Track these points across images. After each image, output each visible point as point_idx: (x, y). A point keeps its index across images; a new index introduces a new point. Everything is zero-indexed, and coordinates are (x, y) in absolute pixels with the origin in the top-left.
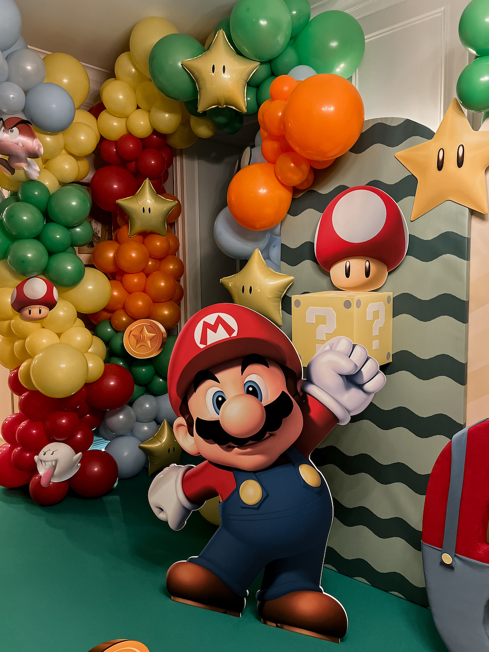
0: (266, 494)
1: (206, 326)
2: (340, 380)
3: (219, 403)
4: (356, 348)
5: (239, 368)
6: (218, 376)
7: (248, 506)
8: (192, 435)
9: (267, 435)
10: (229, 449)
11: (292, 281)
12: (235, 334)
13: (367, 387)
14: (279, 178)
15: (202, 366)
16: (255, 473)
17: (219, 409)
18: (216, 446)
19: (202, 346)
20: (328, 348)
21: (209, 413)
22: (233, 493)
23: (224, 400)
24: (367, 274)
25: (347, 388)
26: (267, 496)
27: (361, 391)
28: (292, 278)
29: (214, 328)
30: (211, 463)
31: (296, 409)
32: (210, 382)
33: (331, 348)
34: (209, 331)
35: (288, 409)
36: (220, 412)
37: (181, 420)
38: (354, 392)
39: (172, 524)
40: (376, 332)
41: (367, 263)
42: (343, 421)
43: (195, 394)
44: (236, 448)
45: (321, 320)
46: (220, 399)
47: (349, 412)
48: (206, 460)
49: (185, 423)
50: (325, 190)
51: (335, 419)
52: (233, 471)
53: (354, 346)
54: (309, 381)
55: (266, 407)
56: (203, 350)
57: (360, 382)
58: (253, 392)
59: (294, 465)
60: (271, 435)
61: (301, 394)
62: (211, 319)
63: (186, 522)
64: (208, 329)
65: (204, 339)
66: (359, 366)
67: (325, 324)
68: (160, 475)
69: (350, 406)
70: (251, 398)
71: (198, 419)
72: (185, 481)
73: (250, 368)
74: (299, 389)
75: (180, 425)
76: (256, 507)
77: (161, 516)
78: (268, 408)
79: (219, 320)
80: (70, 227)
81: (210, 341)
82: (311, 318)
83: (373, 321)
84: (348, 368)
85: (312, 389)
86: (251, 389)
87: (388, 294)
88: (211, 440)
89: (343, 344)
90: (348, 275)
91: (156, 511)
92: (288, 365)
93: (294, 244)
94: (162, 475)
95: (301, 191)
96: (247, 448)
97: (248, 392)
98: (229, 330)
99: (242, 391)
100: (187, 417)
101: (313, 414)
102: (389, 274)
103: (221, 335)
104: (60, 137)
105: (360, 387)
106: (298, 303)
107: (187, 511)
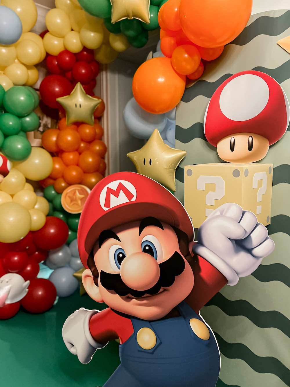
0: (159, 342)
1: (110, 191)
2: (230, 244)
3: (120, 258)
4: (246, 215)
5: (137, 230)
6: (119, 235)
7: (143, 350)
8: (97, 285)
9: (161, 290)
10: (128, 299)
11: (184, 155)
12: (134, 199)
13: (256, 251)
14: (175, 68)
15: (105, 227)
16: (150, 322)
17: (120, 264)
18: (117, 296)
19: (106, 209)
20: (218, 213)
21: (111, 268)
22: (131, 338)
23: (124, 256)
24: (250, 148)
25: (237, 251)
26: (161, 343)
27: (249, 256)
28: (184, 152)
29: (116, 194)
30: (112, 309)
31: (188, 268)
32: (112, 241)
33: (221, 214)
34: (112, 196)
35: (181, 269)
36: (121, 267)
37: (88, 272)
38: (243, 256)
39: (81, 358)
40: (259, 199)
41: (250, 139)
42: (231, 282)
43: (100, 251)
44: (134, 300)
45: (211, 187)
46: (121, 255)
47: (237, 274)
48: (108, 307)
49: (91, 274)
50: (212, 79)
51: (223, 280)
52: (132, 319)
53: (244, 213)
54: (200, 243)
55: (161, 265)
56: (106, 212)
57: (249, 246)
58: (149, 250)
59: (185, 318)
60: (165, 290)
61: (193, 255)
62: (114, 185)
63: (92, 357)
64: (111, 194)
65: (108, 202)
66: (249, 231)
67: (215, 191)
68: (72, 316)
69: (238, 268)
70: (147, 256)
71: (102, 272)
72: (92, 323)
73: (147, 230)
74: (190, 251)
75: (87, 276)
76: (151, 351)
77: (72, 350)
78: (162, 266)
79: (121, 187)
80: (20, 116)
81: (112, 205)
82: (201, 185)
83: (257, 189)
84: (238, 233)
85: (202, 251)
86: (147, 248)
87: (269, 165)
88: (113, 291)
89: (234, 211)
90: (232, 149)
91: (68, 346)
92: (181, 228)
93: (186, 125)
94: (73, 317)
95: (193, 81)
96: (144, 300)
97: (145, 251)
98: (129, 195)
99: (140, 250)
100: (93, 270)
101: (204, 274)
102: (270, 147)
103: (122, 199)
104: (12, 49)
105: (249, 251)
106: (190, 173)
107: (93, 349)
